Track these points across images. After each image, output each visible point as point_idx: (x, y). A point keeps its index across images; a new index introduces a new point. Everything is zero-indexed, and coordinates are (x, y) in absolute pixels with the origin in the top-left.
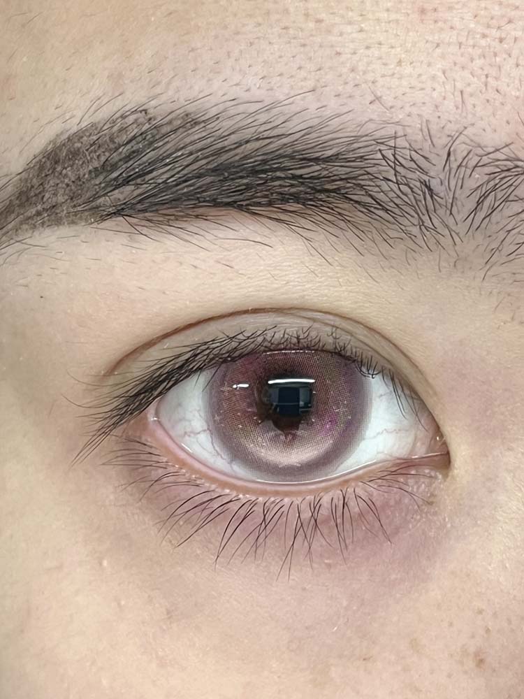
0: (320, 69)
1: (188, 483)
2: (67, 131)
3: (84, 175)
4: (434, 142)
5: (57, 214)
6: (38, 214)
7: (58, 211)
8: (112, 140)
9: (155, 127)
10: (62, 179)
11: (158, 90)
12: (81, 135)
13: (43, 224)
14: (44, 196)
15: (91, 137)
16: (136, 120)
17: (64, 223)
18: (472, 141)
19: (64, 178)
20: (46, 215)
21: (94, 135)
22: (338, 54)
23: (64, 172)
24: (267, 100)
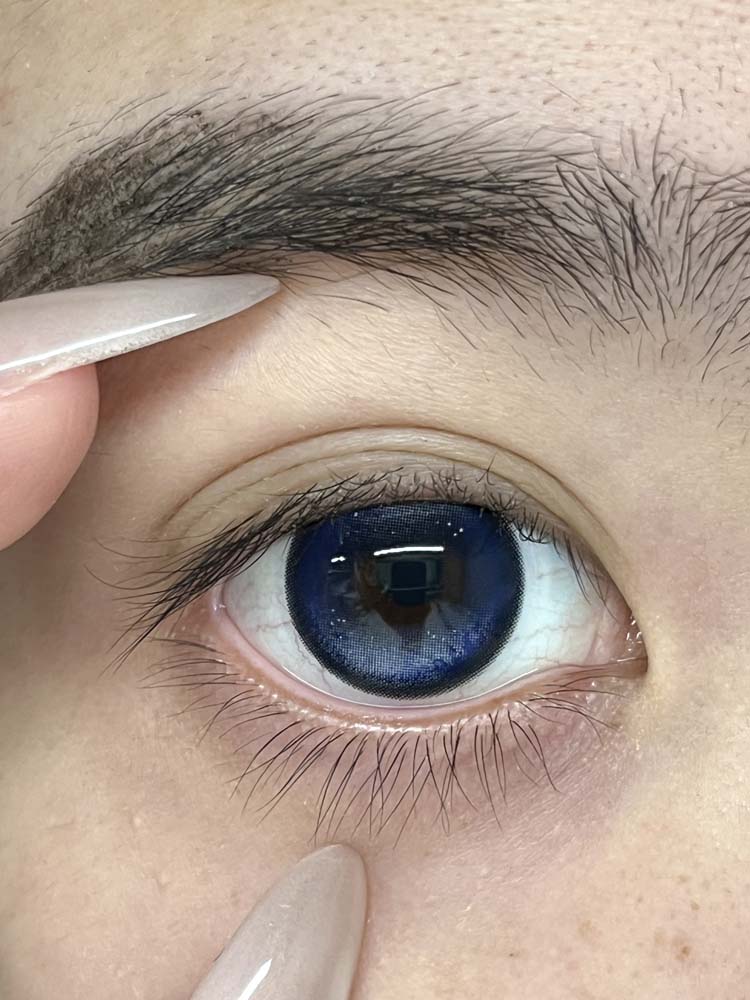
10: (77, 224)
11: (221, 82)
12: (105, 157)
15: (117, 159)
18: (695, 161)
19: (79, 222)
22: (496, 32)
23: (80, 212)
24: (387, 96)
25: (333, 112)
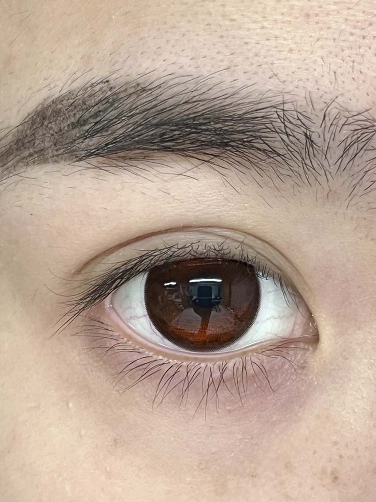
0: (233, 54)
2: (52, 96)
3: (64, 127)
4: (314, 107)
5: (44, 155)
6: (31, 155)
7: (44, 153)
8: (84, 103)
9: (115, 94)
10: (48, 130)
11: (117, 67)
12: (63, 99)
13: (34, 162)
14: (34, 143)
15: (69, 101)
16: (101, 89)
17: (49, 162)
18: (341, 106)
19: (50, 130)
20: (36, 156)
21: (71, 99)
22: (246, 43)
23: (50, 125)
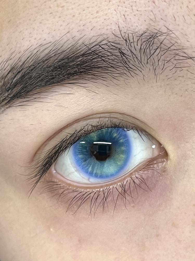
1: (74, 191)
24: (53, 41)
25: (42, 49)
